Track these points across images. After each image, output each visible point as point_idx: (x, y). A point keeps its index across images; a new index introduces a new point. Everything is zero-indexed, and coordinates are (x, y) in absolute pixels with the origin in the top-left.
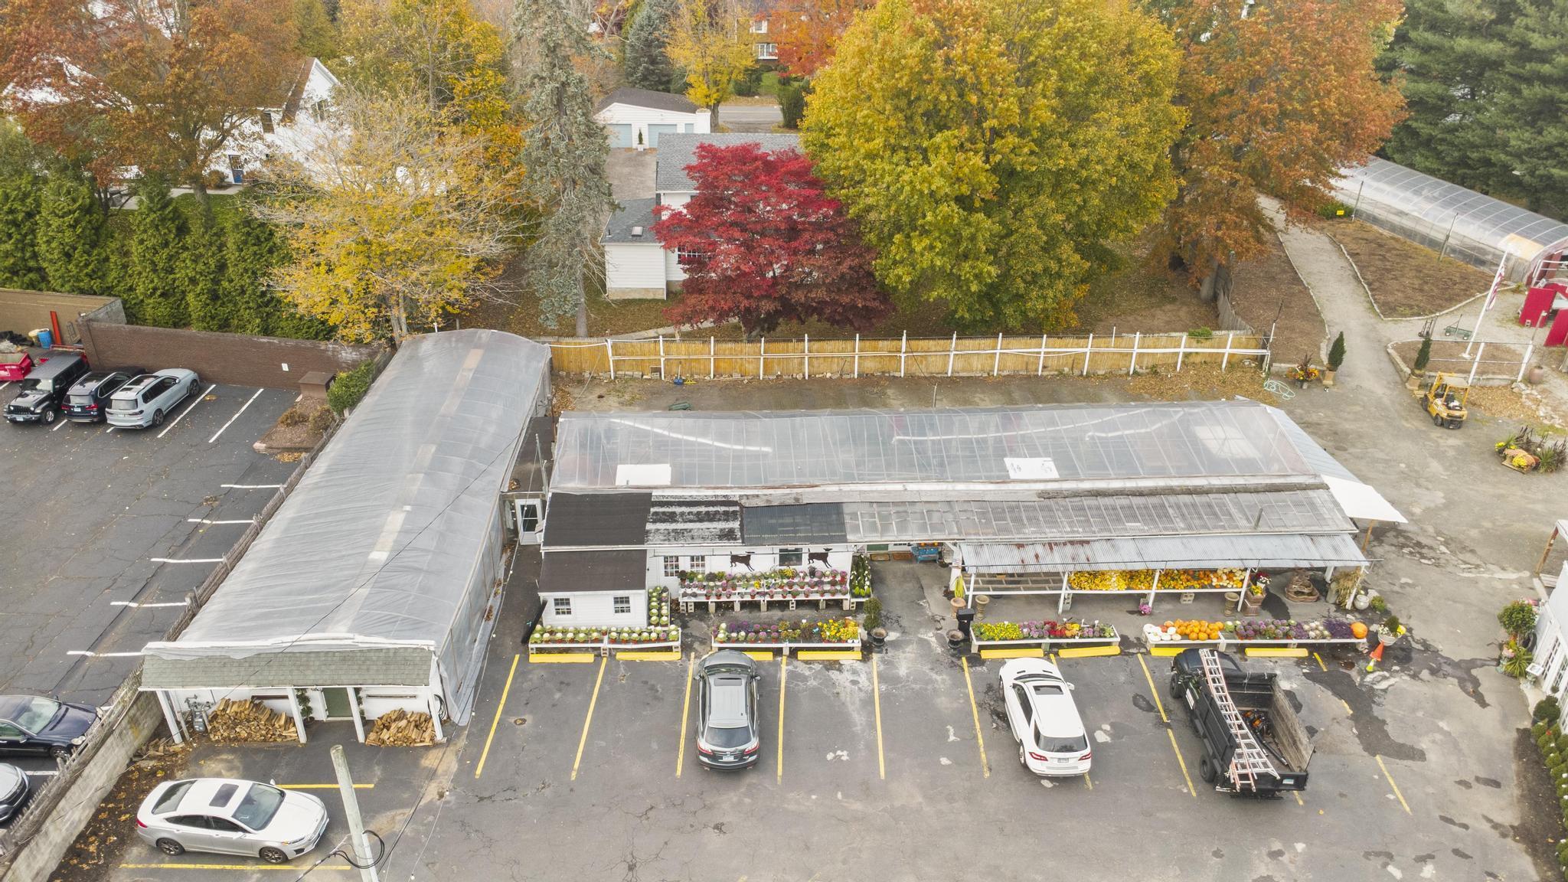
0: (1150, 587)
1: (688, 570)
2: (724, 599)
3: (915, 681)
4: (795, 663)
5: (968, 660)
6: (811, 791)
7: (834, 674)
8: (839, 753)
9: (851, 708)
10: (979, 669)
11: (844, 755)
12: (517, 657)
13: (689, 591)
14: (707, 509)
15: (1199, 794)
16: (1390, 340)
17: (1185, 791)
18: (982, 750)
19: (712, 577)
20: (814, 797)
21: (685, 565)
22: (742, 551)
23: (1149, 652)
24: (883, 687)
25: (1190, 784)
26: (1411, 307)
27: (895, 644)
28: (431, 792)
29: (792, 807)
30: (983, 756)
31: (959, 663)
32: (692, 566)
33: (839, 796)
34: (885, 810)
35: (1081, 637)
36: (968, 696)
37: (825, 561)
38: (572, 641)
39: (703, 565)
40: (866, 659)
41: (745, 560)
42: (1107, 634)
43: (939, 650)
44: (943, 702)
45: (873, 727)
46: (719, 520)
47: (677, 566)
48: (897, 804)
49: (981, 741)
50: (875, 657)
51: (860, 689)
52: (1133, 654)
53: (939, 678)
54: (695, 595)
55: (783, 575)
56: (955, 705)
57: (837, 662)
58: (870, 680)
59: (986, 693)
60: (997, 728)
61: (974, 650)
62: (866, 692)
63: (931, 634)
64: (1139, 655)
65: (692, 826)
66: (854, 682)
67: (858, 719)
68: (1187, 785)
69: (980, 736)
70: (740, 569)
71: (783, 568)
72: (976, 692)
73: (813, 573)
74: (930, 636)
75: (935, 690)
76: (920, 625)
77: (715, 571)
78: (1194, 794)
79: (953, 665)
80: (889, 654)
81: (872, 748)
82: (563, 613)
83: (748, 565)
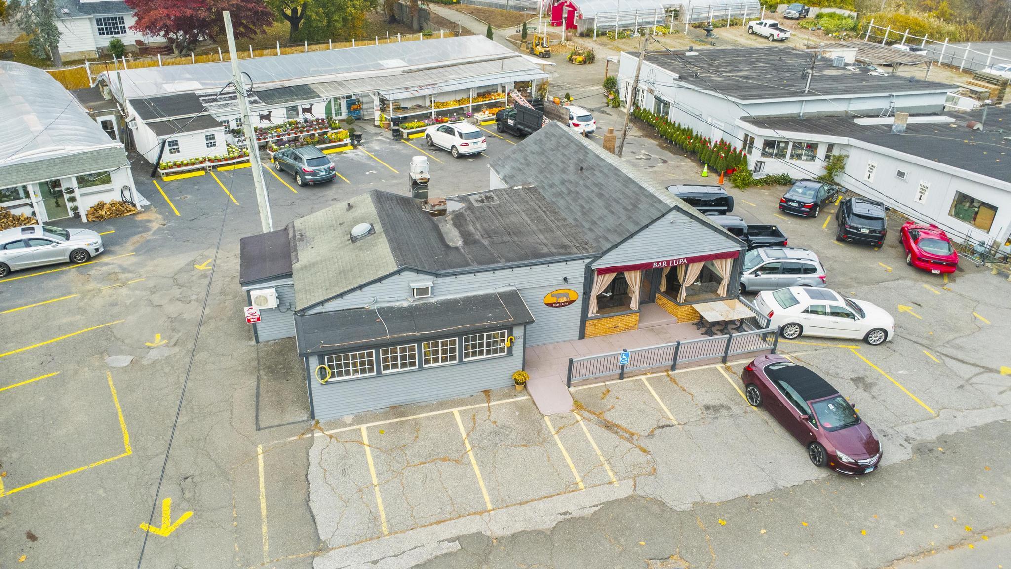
0: (469, 103)
1: (236, 128)
2: (262, 141)
3: (386, 149)
5: (405, 140)
6: (369, 183)
7: (344, 155)
9: (362, 161)
10: (412, 141)
11: (373, 172)
16: (505, 35)
18: (435, 158)
21: (233, 126)
22: (265, 111)
23: (481, 125)
24: (371, 153)
26: (507, 25)
28: (155, 226)
30: (437, 160)
32: (238, 126)
33: (383, 181)
36: (414, 148)
38: (188, 165)
40: (356, 148)
41: (267, 117)
42: (461, 119)
43: (389, 140)
44: (405, 152)
45: (380, 163)
49: (432, 157)
50: (359, 147)
51: (362, 156)
53: (396, 147)
56: (411, 151)
57: (344, 151)
58: (363, 153)
59: (422, 146)
60: (436, 153)
62: (365, 155)
65: (320, 202)
66: (356, 155)
67: (370, 162)
72: (417, 146)
74: (381, 138)
75: (397, 150)
76: (372, 136)
79: (400, 143)
80: (366, 145)
81: (384, 168)
82: (175, 152)
83: (270, 120)
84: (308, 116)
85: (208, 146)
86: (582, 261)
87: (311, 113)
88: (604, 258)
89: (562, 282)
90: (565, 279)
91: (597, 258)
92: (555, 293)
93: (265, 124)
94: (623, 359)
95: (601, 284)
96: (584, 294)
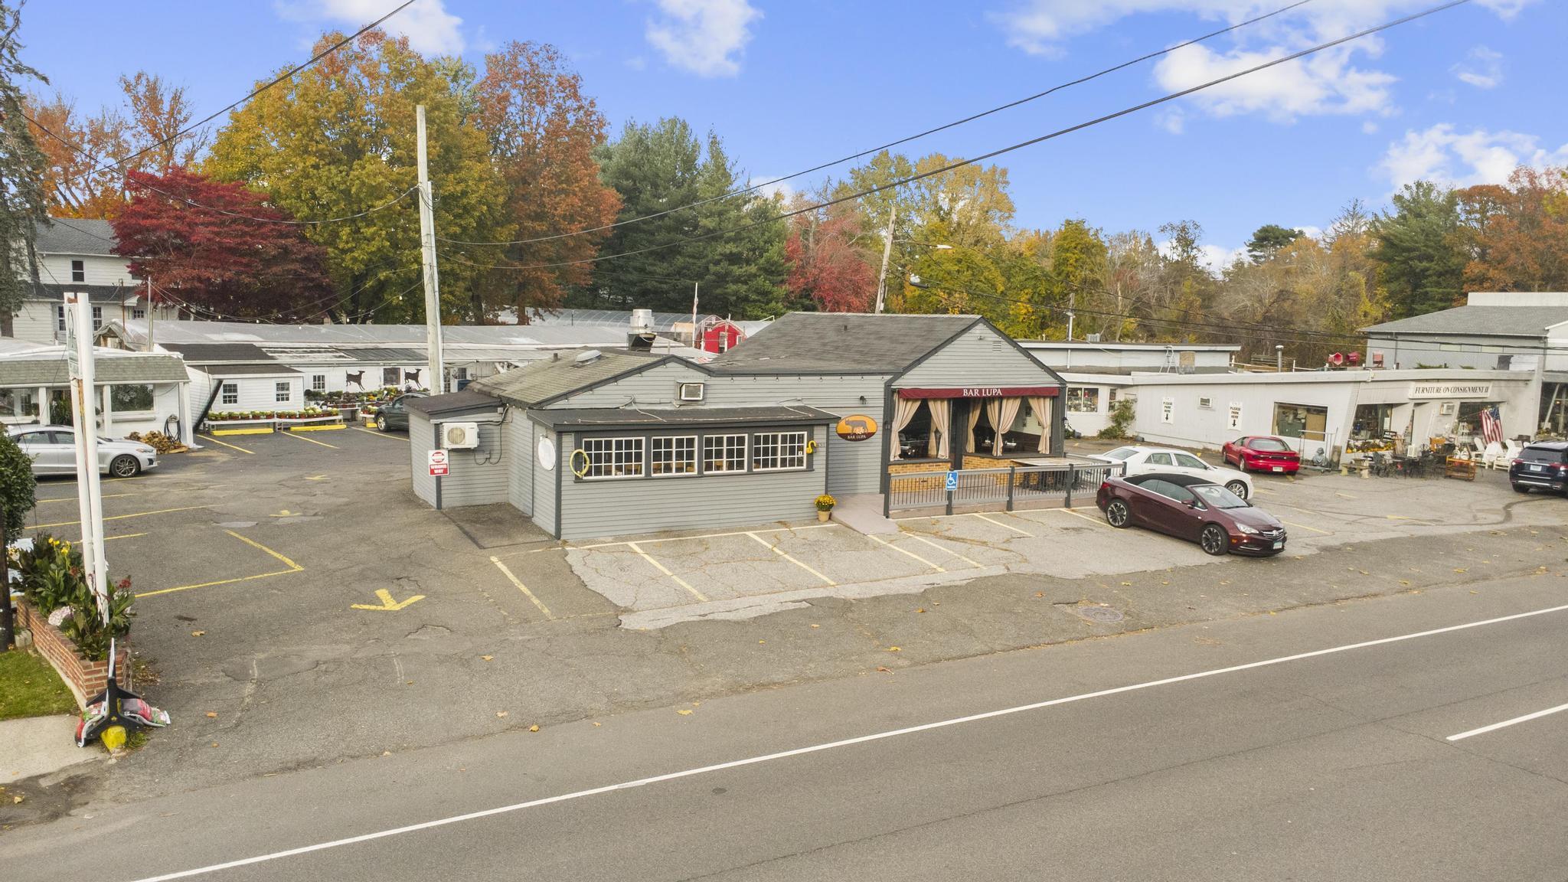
1: (312, 389)
19: (331, 395)
21: (309, 385)
22: (354, 371)
39: (323, 386)
41: (356, 379)
46: (325, 353)
77: (334, 390)
82: (230, 402)
83: (360, 384)
84: (412, 383)
85: (278, 400)
86: (880, 377)
87: (417, 382)
88: (905, 377)
89: (858, 403)
90: (862, 398)
91: (898, 375)
92: (851, 419)
93: (354, 388)
94: (951, 482)
95: (905, 412)
96: (885, 423)
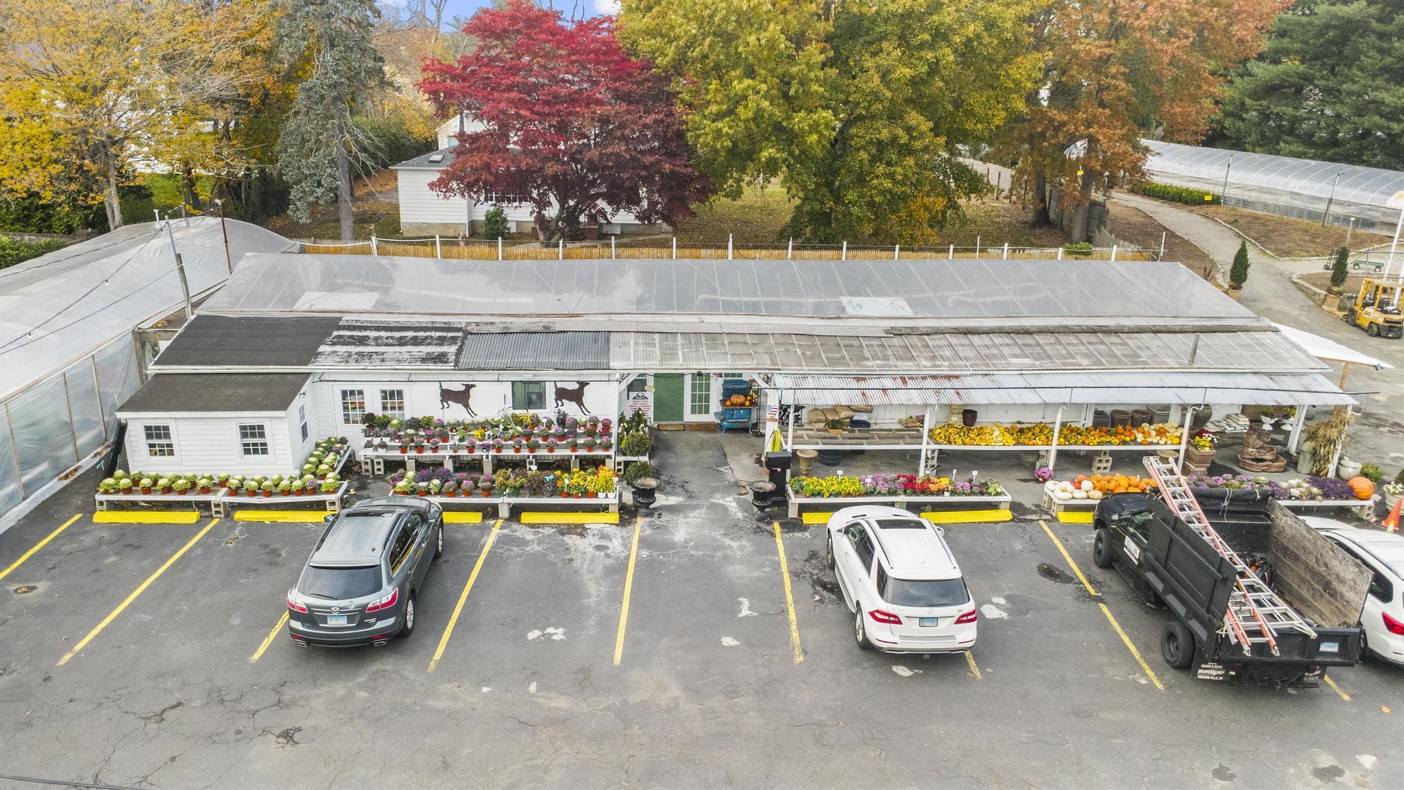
0: (1048, 442)
1: (379, 413)
2: (428, 454)
3: (696, 547)
4: (515, 526)
5: (782, 525)
6: (486, 682)
7: (572, 540)
8: (550, 630)
9: (586, 576)
10: (798, 535)
11: (558, 634)
12: (78, 516)
13: (376, 441)
14: (415, 334)
15: (1169, 687)
16: (1292, 273)
17: (1143, 681)
18: (794, 627)
19: (415, 424)
20: (485, 689)
21: (374, 405)
22: (456, 382)
23: (1055, 519)
24: (645, 553)
25: (1149, 672)
26: (1307, 252)
27: (671, 509)
29: (442, 704)
30: (795, 635)
31: (769, 528)
32: (385, 408)
33: (533, 688)
34: (608, 708)
35: (953, 493)
36: (778, 564)
37: (580, 404)
38: (168, 490)
39: (401, 408)
40: (623, 523)
41: (462, 397)
42: (991, 490)
43: (740, 515)
44: (737, 572)
45: (616, 598)
46: (429, 344)
47: (362, 407)
48: (634, 699)
49: (793, 616)
50: (641, 521)
51: (608, 556)
52: (1032, 521)
53: (735, 544)
54: (383, 446)
55: (519, 421)
56: (756, 574)
57: (582, 526)
58: (626, 544)
59: (807, 561)
60: (821, 601)
61: (793, 513)
62: (616, 559)
63: (731, 499)
64: (1041, 522)
65: (238, 732)
66: (599, 548)
67: (595, 590)
68: (1144, 674)
69: (792, 610)
70: (455, 413)
71: (518, 412)
72: (791, 560)
73: (562, 421)
74: (730, 502)
75: (726, 557)
76: (715, 490)
77: (419, 414)
78: (1160, 686)
79: (758, 530)
80: (663, 519)
81: (608, 625)
82: (162, 453)
83: (467, 406)
85: (247, 452)
